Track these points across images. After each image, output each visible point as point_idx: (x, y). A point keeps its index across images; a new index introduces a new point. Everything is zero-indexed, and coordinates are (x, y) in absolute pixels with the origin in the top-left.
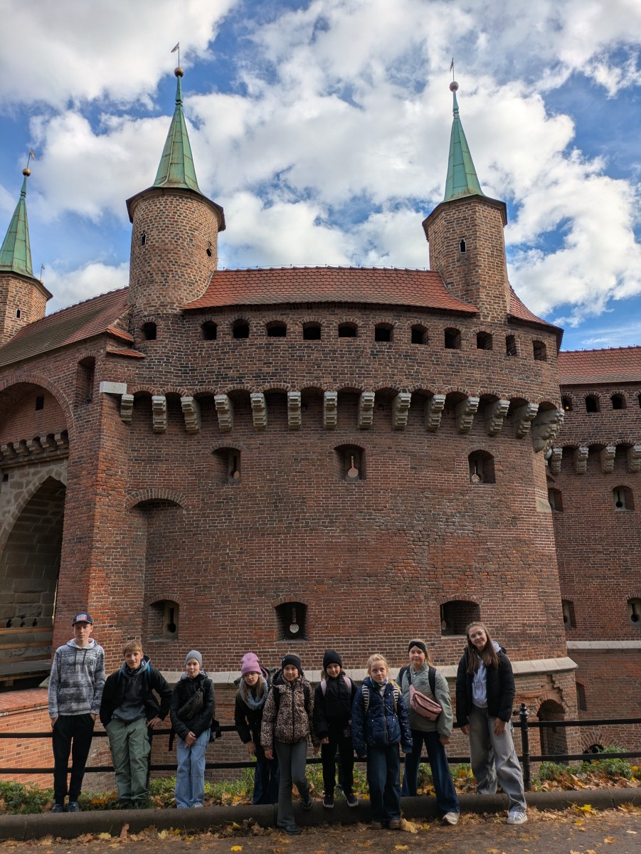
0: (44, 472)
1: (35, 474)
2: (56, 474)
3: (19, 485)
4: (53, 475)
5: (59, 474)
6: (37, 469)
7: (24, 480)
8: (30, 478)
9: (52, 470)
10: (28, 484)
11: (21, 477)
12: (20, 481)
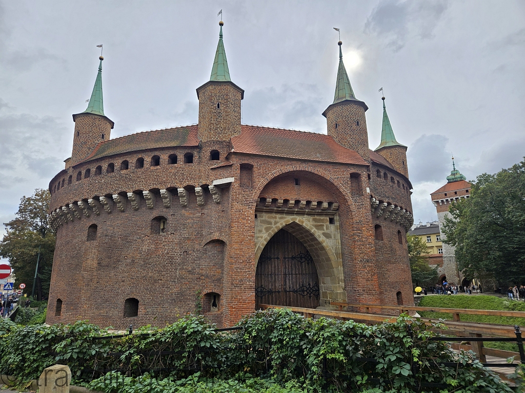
0: (290, 219)
1: (281, 218)
2: (299, 221)
3: (270, 223)
4: (297, 221)
5: (303, 222)
6: (283, 216)
7: (273, 221)
8: (278, 220)
9: (296, 219)
10: (276, 223)
11: (269, 217)
12: (269, 220)
